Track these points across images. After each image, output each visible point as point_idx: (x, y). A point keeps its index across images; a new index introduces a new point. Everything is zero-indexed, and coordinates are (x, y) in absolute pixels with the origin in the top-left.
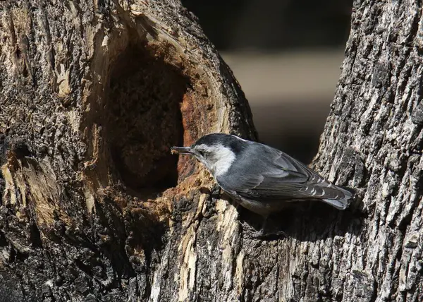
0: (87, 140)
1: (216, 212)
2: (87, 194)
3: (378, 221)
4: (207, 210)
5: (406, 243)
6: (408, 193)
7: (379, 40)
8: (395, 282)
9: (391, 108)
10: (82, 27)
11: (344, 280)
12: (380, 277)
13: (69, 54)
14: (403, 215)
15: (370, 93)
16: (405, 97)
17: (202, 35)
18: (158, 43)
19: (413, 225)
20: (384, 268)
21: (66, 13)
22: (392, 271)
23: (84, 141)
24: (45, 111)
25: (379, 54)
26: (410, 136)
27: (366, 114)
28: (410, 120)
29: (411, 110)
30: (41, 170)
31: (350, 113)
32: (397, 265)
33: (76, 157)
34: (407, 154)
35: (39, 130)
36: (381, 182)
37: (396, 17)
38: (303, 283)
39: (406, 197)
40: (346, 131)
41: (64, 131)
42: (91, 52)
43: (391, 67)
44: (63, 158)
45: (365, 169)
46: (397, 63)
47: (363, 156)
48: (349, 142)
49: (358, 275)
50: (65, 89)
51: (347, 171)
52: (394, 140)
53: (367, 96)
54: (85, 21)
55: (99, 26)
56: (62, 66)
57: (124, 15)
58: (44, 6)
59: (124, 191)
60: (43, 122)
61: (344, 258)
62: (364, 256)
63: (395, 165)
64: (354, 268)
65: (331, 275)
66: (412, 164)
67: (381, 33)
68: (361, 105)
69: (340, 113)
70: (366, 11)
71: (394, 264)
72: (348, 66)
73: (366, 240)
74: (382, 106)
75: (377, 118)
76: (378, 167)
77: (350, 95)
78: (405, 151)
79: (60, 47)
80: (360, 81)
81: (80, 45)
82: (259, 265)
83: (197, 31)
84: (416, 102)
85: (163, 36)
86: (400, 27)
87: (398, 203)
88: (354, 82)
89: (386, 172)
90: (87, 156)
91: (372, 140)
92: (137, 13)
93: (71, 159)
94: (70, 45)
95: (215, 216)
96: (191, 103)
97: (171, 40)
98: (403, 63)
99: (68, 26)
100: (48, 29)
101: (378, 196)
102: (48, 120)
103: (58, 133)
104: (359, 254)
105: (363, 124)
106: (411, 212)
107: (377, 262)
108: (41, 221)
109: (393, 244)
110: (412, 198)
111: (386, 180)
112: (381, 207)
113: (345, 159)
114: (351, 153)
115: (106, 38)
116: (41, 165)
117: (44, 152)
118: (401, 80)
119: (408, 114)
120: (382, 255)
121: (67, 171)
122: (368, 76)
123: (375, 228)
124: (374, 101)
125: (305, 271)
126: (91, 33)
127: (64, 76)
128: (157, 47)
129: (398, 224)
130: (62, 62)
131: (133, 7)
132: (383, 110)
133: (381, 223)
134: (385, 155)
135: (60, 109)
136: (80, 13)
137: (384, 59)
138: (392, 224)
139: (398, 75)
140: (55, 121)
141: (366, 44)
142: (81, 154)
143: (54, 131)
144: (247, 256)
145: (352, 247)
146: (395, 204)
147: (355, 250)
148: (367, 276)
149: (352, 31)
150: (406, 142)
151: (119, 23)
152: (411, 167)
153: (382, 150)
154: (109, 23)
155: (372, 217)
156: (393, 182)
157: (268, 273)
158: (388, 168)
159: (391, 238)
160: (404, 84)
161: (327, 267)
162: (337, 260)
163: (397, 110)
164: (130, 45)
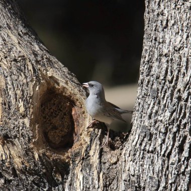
0: (33, 130)
1: (89, 156)
2: (34, 153)
3: (158, 155)
4: (86, 155)
5: (170, 163)
6: (169, 142)
7: (152, 79)
8: (167, 179)
9: (159, 107)
10: (27, 83)
11: (145, 181)
12: (161, 178)
13: (23, 95)
14: (168, 151)
15: (150, 101)
16: (165, 101)
17: (78, 82)
18: (59, 87)
19: (173, 155)
20: (162, 174)
21: (20, 77)
22: (165, 175)
23: (32, 131)
24: (14, 119)
25: (153, 85)
26: (168, 118)
27: (149, 110)
28: (168, 111)
29: (168, 107)
30: (15, 144)
31: (142, 110)
32: (167, 173)
33: (29, 137)
34: (168, 125)
35: (12, 127)
36: (158, 138)
37: (159, 68)
38: (128, 183)
39: (169, 144)
40: (141, 118)
41: (23, 127)
42: (32, 93)
43: (158, 90)
44: (24, 138)
45: (150, 133)
46: (160, 88)
47: (149, 127)
48: (143, 122)
49: (151, 178)
50: (22, 109)
51: (143, 134)
52: (161, 120)
53: (149, 103)
54: (28, 80)
55: (34, 82)
56: (20, 100)
57: (44, 77)
58: (11, 76)
59: (50, 150)
60: (14, 124)
61: (145, 171)
62: (153, 170)
63: (163, 130)
64: (149, 175)
65: (140, 179)
66: (170, 129)
67: (153, 75)
68: (147, 106)
69: (138, 110)
70: (146, 67)
71: (166, 172)
72: (140, 91)
73: (153, 163)
74: (156, 106)
75: (154, 111)
76: (156, 132)
77: (142, 103)
78: (167, 124)
79: (19, 92)
80: (146, 96)
81: (27, 91)
82: (109, 177)
83: (76, 81)
84: (169, 104)
85: (61, 84)
86: (160, 72)
87: (165, 146)
88: (143, 97)
89: (159, 134)
90: (34, 137)
91: (152, 121)
92: (50, 75)
93: (27, 138)
94: (23, 91)
95: (89, 158)
96: (75, 111)
97: (65, 85)
98: (163, 87)
99: (21, 83)
100: (13, 85)
101: (157, 144)
102: (16, 123)
103: (21, 128)
104: (151, 169)
105: (148, 114)
106: (171, 150)
107: (159, 172)
108: (16, 166)
109: (165, 164)
110: (171, 144)
111: (160, 137)
112: (158, 148)
113: (142, 130)
114: (144, 127)
115: (38, 87)
116: (15, 142)
117: (15, 137)
118: (163, 95)
119: (167, 108)
120: (160, 168)
121: (25, 144)
122: (148, 94)
123: (157, 157)
124: (152, 104)
125: (129, 178)
126: (31, 85)
127: (21, 104)
128: (59, 89)
129: (166, 155)
130: (20, 98)
131: (48, 73)
132: (156, 108)
133: (159, 155)
134: (159, 127)
135: (21, 118)
136: (26, 77)
137: (155, 86)
138: (164, 155)
139: (161, 93)
140: (19, 123)
141: (147, 81)
142: (31, 136)
143: (19, 128)
144: (104, 173)
145: (148, 166)
146: (164, 147)
147: (149, 167)
148: (155, 178)
149: (141, 76)
150: (166, 120)
151: (43, 80)
152: (170, 130)
153: (157, 125)
154: (38, 80)
155: (155, 153)
156: (163, 138)
157: (113, 180)
158: (160, 132)
159: (164, 161)
160: (164, 96)
161: (138, 176)
162: (142, 172)
163: (162, 107)
164: (48, 89)
